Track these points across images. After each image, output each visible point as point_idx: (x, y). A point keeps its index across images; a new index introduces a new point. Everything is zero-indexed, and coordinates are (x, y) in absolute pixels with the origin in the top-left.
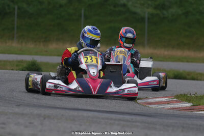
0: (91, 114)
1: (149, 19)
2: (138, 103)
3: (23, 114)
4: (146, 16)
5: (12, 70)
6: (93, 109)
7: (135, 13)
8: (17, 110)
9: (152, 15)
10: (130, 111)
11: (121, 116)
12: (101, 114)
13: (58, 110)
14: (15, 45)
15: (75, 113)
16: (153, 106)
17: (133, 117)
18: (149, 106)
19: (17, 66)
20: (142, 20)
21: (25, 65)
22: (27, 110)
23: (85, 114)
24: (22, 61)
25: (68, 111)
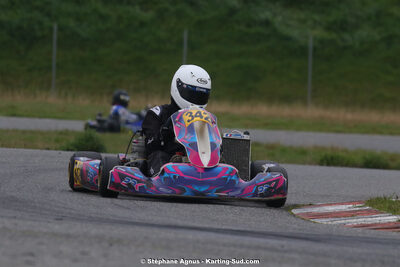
0: (201, 236)
1: (315, 49)
2: (294, 215)
3: (68, 236)
4: (311, 44)
5: (48, 149)
6: (207, 226)
7: (288, 38)
8: (57, 227)
9: (322, 41)
10: (279, 231)
11: (261, 241)
12: (221, 236)
13: (137, 228)
14: (53, 99)
15: (171, 234)
16: (324, 221)
17: (285, 242)
18: (316, 220)
19: (57, 141)
20: (302, 51)
21: (72, 140)
22: (77, 228)
23: (190, 235)
24: (65, 133)
25: (156, 230)
